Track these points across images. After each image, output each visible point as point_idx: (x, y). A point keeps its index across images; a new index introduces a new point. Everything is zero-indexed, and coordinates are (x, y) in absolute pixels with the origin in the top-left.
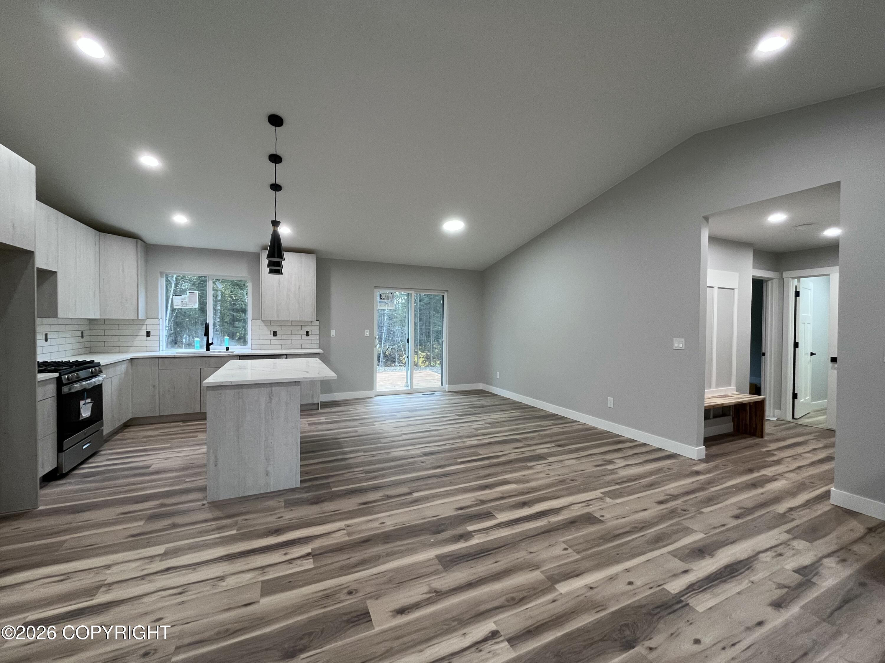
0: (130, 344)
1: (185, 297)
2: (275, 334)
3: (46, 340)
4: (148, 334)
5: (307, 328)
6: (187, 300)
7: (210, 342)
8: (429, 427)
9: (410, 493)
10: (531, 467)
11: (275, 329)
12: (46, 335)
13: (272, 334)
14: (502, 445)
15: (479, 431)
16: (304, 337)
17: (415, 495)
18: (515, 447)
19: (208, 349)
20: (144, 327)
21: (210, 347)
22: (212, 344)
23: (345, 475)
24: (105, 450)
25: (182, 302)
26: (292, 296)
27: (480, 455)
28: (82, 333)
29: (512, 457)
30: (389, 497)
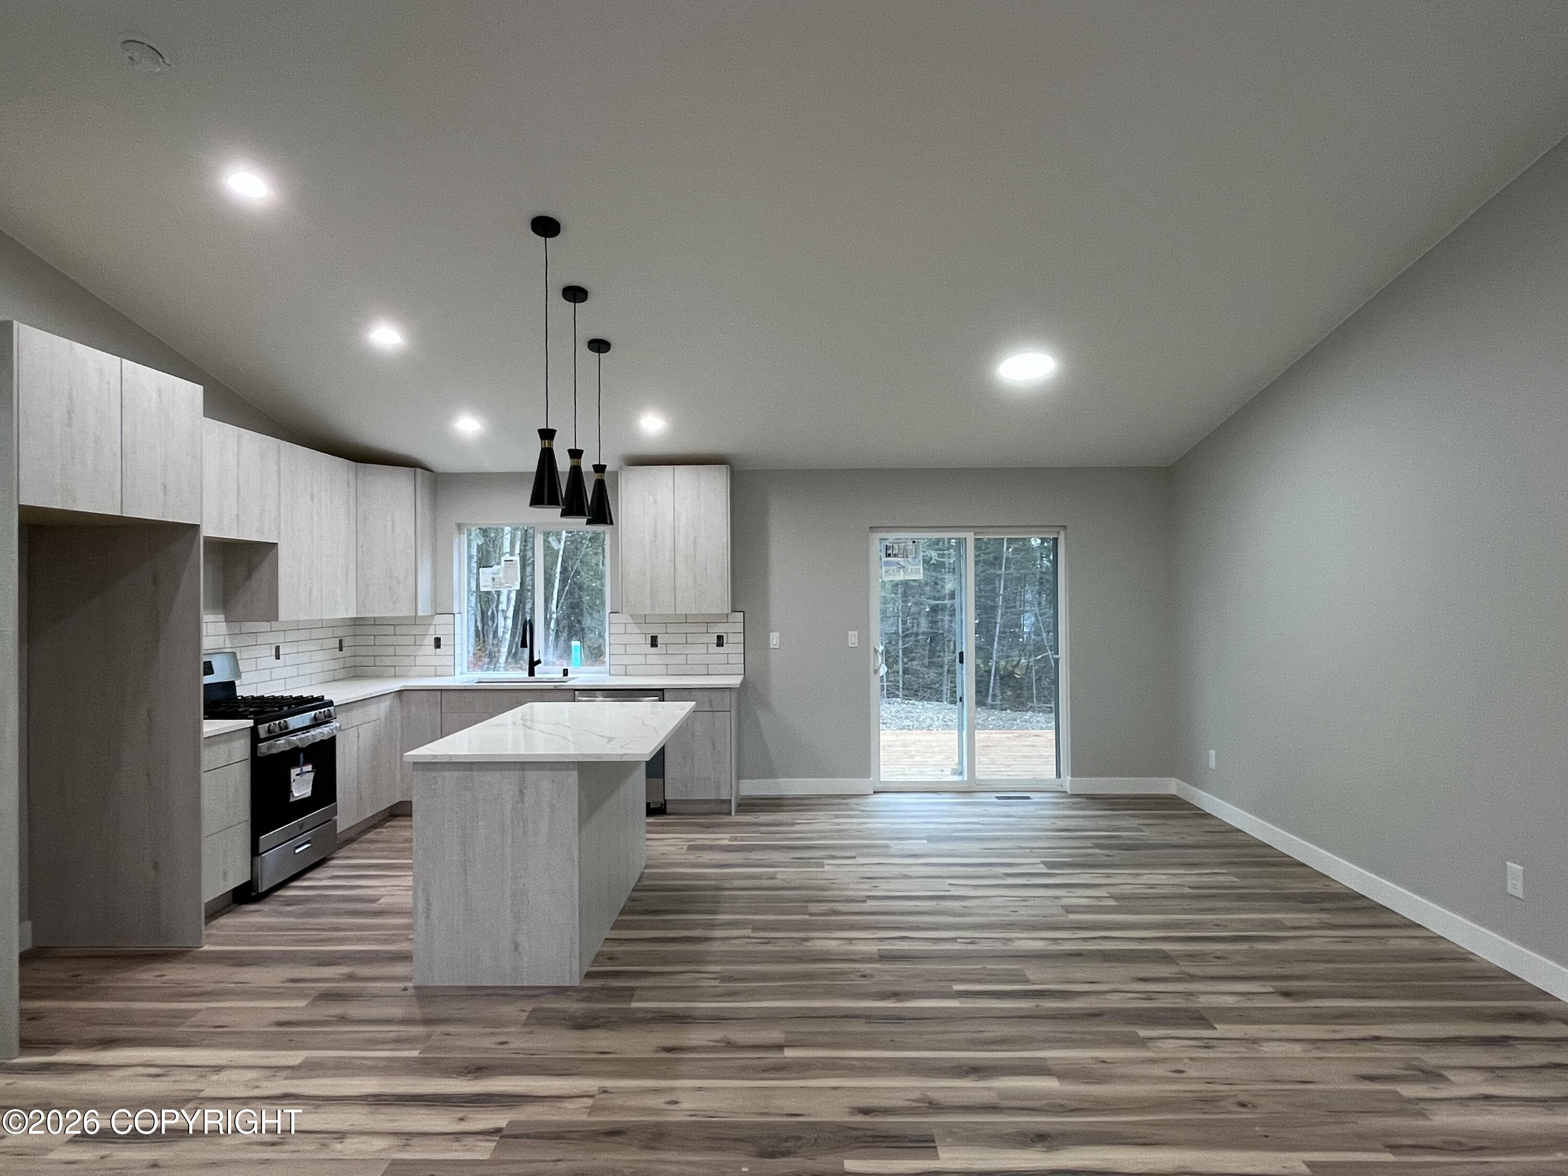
0: (407, 661)
1: (499, 570)
2: (654, 642)
3: (278, 657)
4: (438, 643)
5: (720, 629)
6: (501, 575)
7: (536, 659)
8: (948, 888)
9: (780, 1047)
10: (1143, 1043)
11: (654, 632)
12: (278, 648)
13: (649, 641)
14: (1108, 964)
15: (1072, 917)
16: (714, 648)
17: (789, 1053)
18: (1143, 975)
19: (532, 673)
20: (432, 630)
21: (536, 668)
22: (539, 662)
23: (680, 977)
24: (339, 858)
25: (493, 579)
26: (680, 559)
27: (1027, 981)
28: (341, 641)
29: (1113, 1002)
30: (730, 1045)
